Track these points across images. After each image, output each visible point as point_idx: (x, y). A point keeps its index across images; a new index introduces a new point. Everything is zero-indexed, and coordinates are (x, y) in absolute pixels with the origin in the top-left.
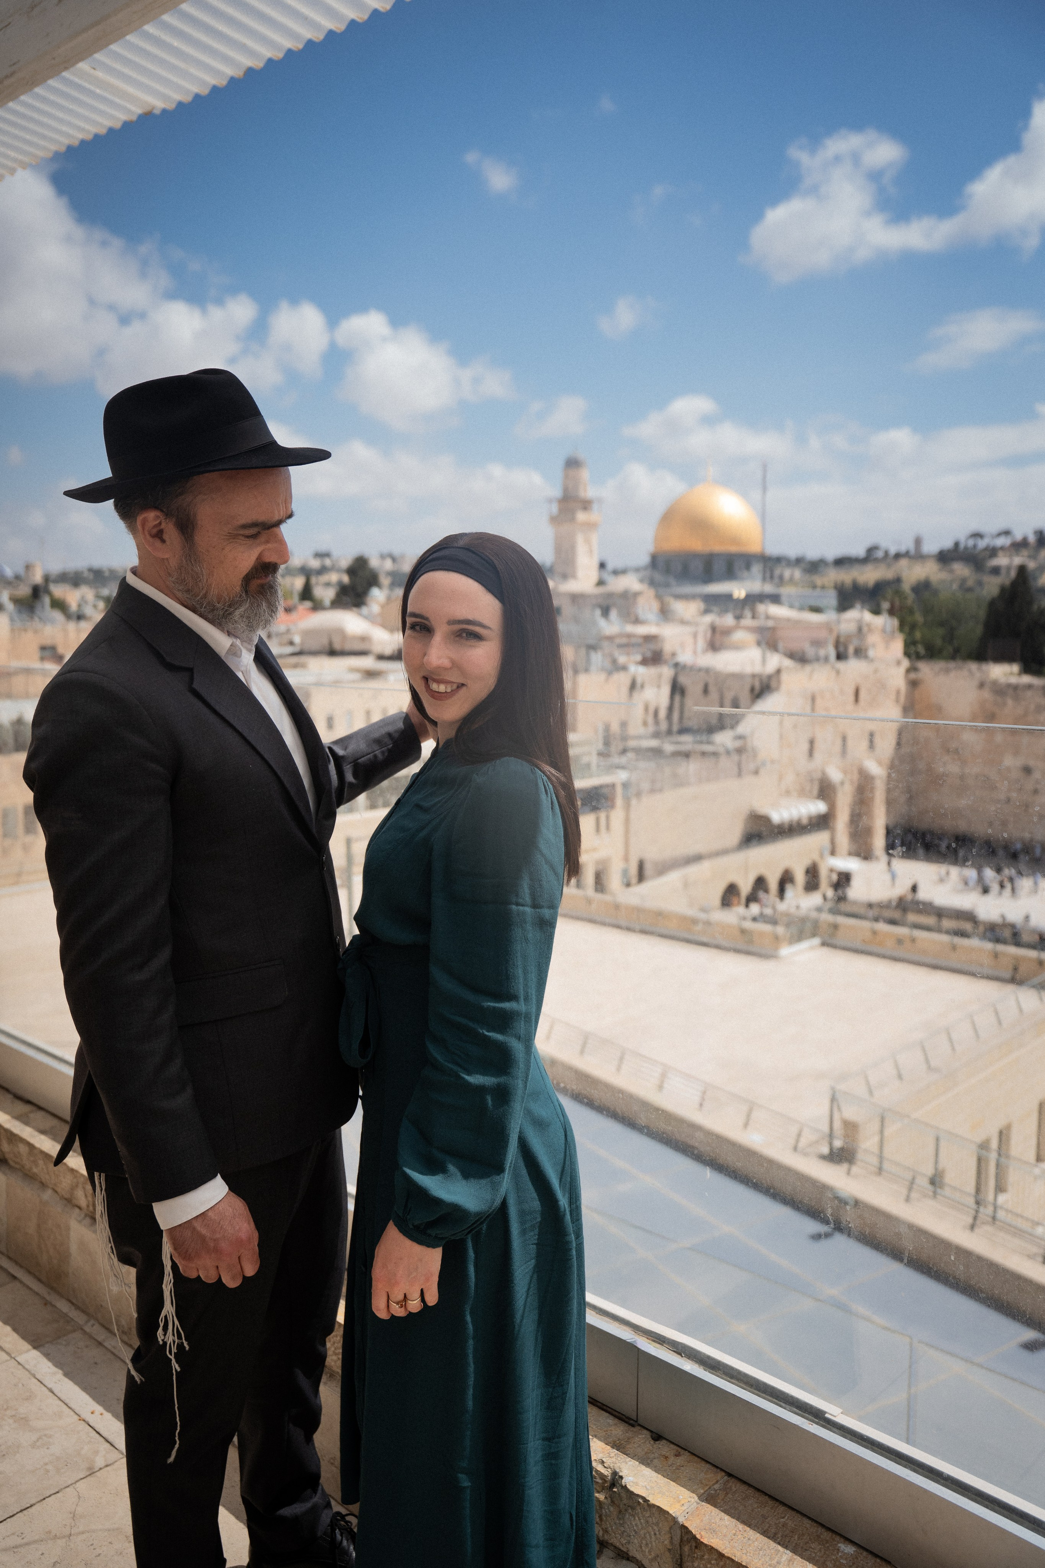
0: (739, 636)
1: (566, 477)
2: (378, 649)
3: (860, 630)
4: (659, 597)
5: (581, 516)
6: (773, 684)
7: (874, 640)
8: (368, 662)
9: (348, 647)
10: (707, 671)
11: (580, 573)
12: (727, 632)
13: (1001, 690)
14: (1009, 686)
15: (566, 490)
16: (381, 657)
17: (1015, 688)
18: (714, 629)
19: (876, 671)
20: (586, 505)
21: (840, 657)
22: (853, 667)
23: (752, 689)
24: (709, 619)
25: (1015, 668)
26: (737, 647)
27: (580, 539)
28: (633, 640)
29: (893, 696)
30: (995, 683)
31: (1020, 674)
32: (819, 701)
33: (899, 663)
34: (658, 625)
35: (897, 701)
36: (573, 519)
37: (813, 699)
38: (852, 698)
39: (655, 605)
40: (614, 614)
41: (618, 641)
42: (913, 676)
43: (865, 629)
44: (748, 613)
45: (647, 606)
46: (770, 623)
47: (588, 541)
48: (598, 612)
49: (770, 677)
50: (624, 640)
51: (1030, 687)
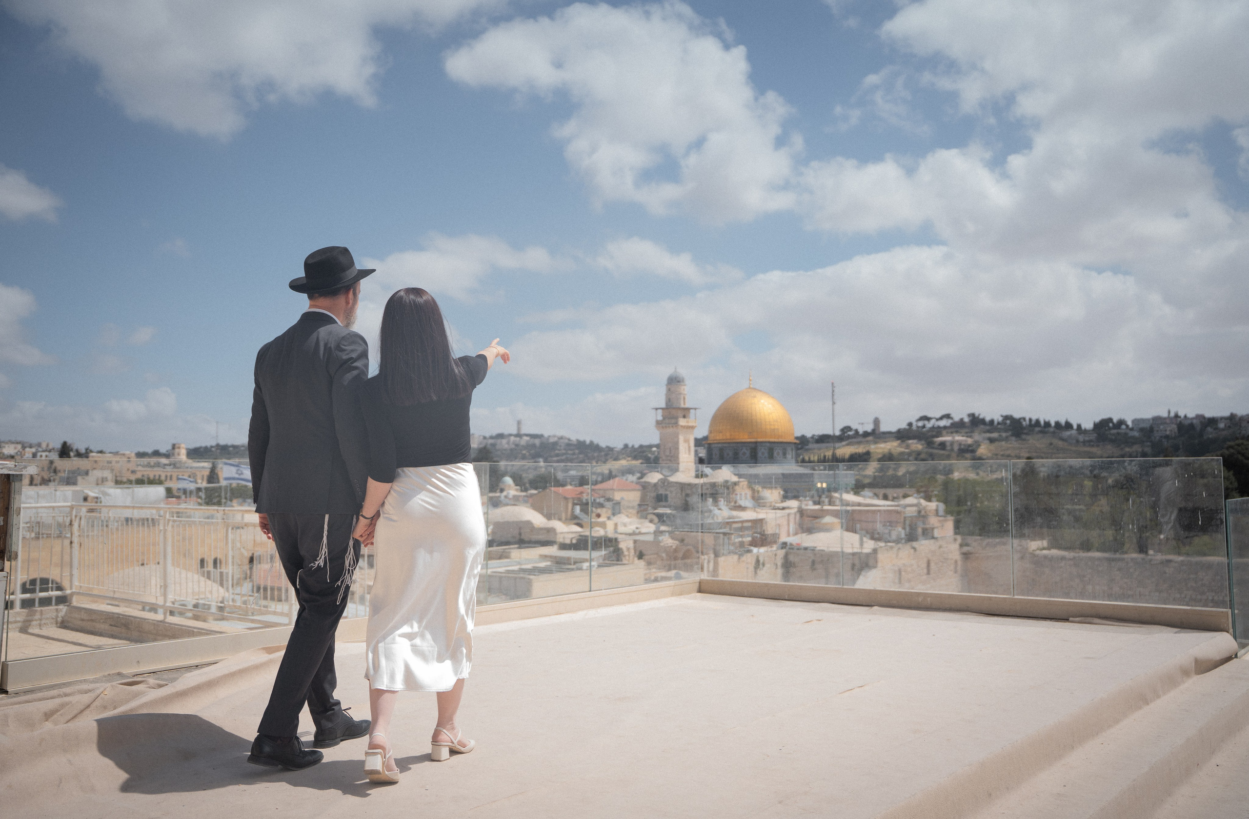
0: (828, 519)
1: (669, 390)
2: (560, 539)
3: (919, 512)
4: (750, 487)
5: (682, 422)
6: (871, 563)
7: (933, 521)
8: (553, 551)
9: (535, 537)
10: (813, 549)
11: (682, 466)
12: (816, 516)
13: (1038, 562)
14: (1045, 557)
15: (669, 401)
16: (564, 547)
17: (1050, 559)
18: (801, 512)
19: (940, 547)
20: (686, 412)
21: (911, 537)
22: (924, 545)
23: (853, 565)
24: (794, 504)
25: (1045, 543)
26: (827, 529)
27: (681, 438)
28: (745, 524)
29: (952, 567)
30: (1033, 555)
31: (1048, 548)
32: (903, 573)
33: (955, 540)
34: (754, 509)
35: (956, 572)
36: (676, 423)
37: (900, 571)
38: (925, 571)
39: (749, 493)
40: (722, 502)
41: (735, 526)
42: (965, 549)
43: (923, 513)
44: (827, 500)
45: (743, 495)
46: (849, 508)
47: (686, 441)
48: (710, 500)
49: (868, 555)
50: (739, 525)
51: (1063, 558)
